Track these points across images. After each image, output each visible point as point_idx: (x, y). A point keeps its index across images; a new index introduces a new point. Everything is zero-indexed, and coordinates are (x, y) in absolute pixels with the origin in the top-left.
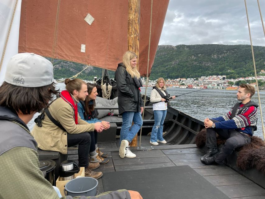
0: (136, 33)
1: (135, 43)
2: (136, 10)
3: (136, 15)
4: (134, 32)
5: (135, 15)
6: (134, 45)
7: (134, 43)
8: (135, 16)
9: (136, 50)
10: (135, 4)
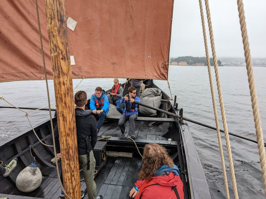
0: (56, 50)
1: (57, 64)
2: (53, 16)
3: (53, 23)
4: (53, 49)
5: (51, 23)
6: (56, 68)
7: (55, 64)
8: (52, 26)
9: (59, 75)
10: (50, 7)
